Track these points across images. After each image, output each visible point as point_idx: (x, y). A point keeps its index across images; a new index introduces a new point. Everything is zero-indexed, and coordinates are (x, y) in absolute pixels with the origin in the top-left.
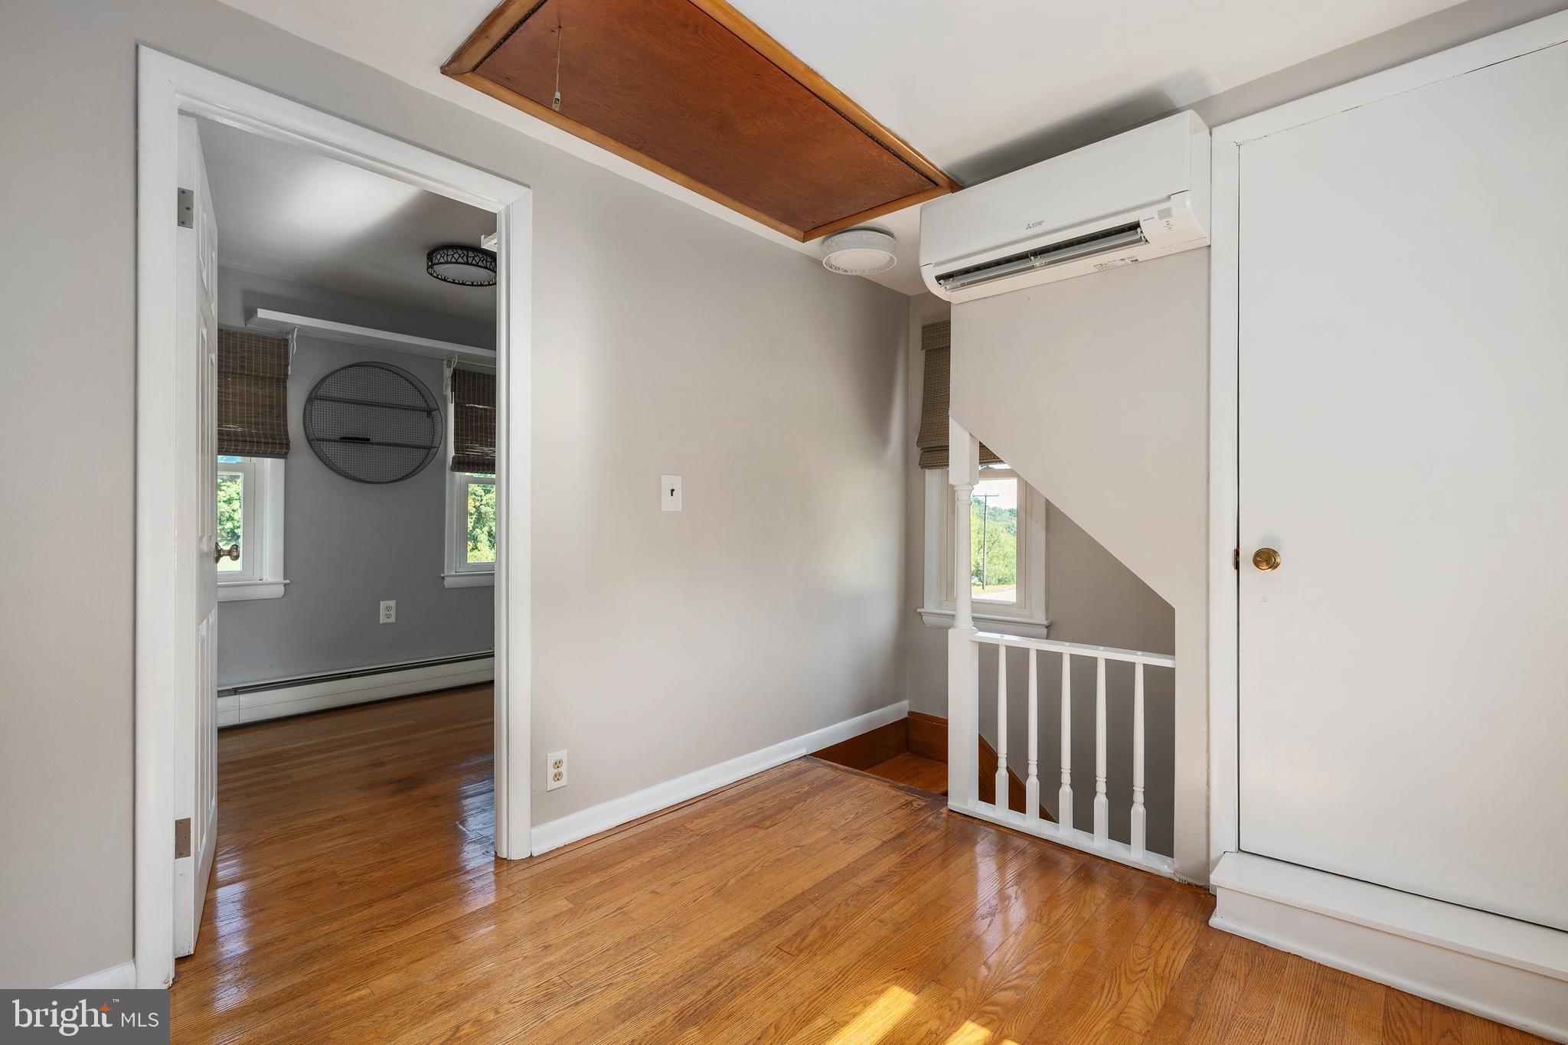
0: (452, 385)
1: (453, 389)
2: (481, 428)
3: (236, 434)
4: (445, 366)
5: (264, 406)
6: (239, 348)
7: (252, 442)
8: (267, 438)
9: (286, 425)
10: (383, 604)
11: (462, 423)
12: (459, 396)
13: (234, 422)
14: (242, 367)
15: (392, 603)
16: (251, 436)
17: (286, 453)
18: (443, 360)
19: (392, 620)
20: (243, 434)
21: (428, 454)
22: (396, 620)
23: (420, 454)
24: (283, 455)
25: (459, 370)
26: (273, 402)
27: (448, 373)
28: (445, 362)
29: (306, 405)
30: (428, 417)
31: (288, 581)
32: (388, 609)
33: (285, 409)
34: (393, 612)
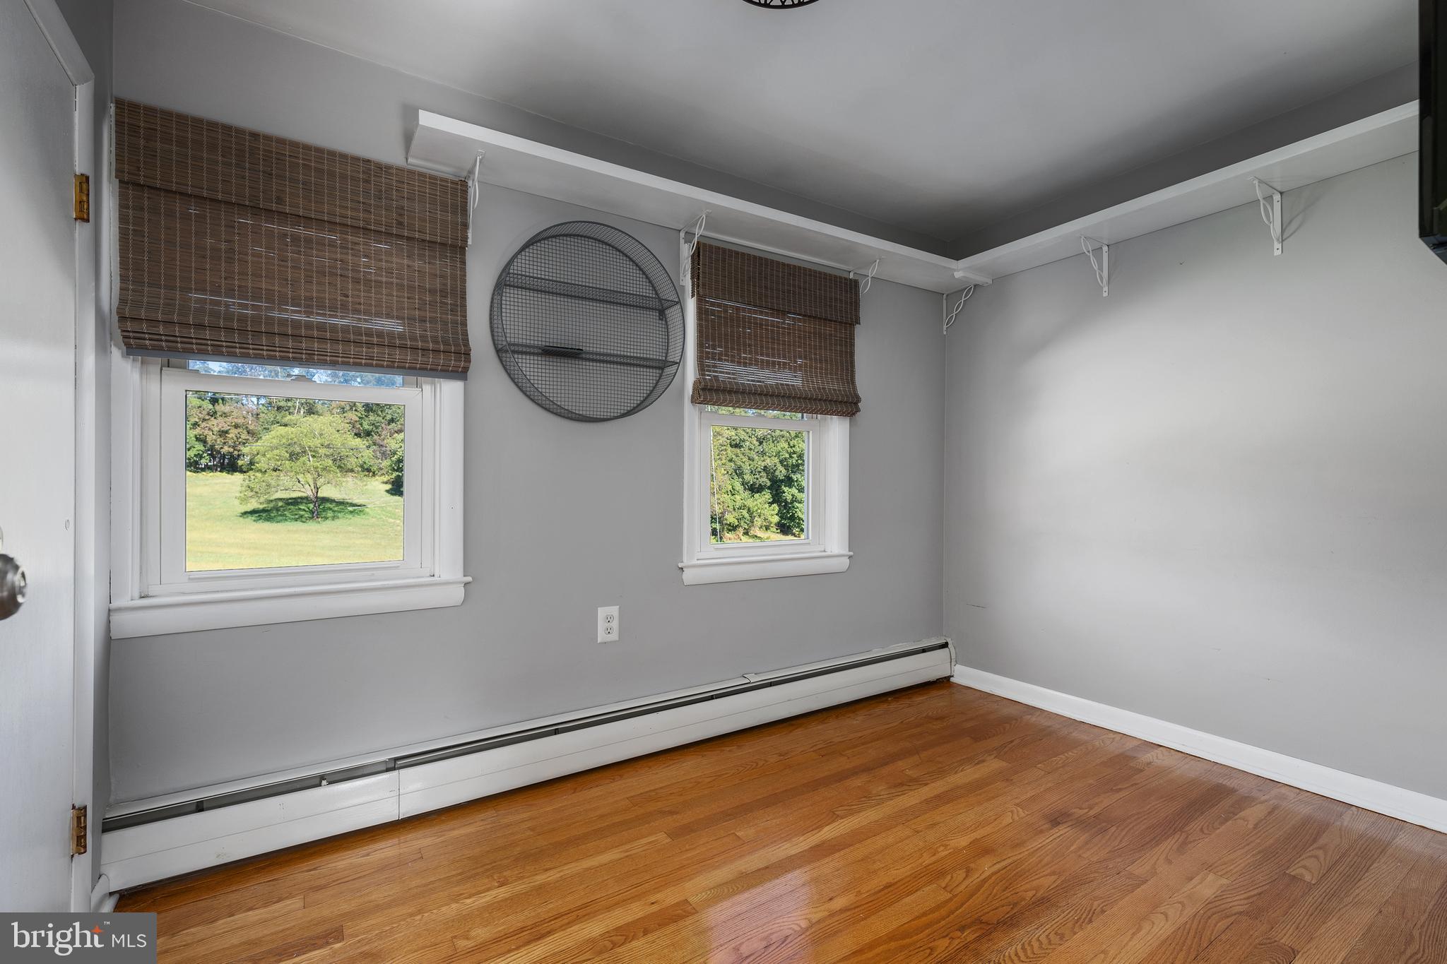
0: (692, 268)
1: (695, 275)
2: (732, 336)
3: (391, 335)
4: (682, 241)
5: (433, 292)
6: (394, 193)
7: (414, 349)
8: (437, 343)
9: (464, 324)
10: (602, 612)
11: (707, 327)
12: (704, 285)
13: (389, 316)
14: (400, 224)
15: (614, 610)
16: (413, 339)
17: (466, 370)
18: (680, 231)
19: (614, 636)
20: (401, 336)
21: (660, 377)
22: (619, 638)
23: (650, 375)
24: (460, 373)
25: (705, 245)
26: (445, 285)
27: (686, 251)
28: (682, 234)
29: (493, 294)
30: (660, 319)
31: (469, 579)
32: (609, 619)
33: (464, 298)
34: (615, 624)
